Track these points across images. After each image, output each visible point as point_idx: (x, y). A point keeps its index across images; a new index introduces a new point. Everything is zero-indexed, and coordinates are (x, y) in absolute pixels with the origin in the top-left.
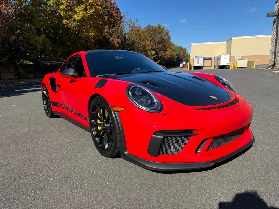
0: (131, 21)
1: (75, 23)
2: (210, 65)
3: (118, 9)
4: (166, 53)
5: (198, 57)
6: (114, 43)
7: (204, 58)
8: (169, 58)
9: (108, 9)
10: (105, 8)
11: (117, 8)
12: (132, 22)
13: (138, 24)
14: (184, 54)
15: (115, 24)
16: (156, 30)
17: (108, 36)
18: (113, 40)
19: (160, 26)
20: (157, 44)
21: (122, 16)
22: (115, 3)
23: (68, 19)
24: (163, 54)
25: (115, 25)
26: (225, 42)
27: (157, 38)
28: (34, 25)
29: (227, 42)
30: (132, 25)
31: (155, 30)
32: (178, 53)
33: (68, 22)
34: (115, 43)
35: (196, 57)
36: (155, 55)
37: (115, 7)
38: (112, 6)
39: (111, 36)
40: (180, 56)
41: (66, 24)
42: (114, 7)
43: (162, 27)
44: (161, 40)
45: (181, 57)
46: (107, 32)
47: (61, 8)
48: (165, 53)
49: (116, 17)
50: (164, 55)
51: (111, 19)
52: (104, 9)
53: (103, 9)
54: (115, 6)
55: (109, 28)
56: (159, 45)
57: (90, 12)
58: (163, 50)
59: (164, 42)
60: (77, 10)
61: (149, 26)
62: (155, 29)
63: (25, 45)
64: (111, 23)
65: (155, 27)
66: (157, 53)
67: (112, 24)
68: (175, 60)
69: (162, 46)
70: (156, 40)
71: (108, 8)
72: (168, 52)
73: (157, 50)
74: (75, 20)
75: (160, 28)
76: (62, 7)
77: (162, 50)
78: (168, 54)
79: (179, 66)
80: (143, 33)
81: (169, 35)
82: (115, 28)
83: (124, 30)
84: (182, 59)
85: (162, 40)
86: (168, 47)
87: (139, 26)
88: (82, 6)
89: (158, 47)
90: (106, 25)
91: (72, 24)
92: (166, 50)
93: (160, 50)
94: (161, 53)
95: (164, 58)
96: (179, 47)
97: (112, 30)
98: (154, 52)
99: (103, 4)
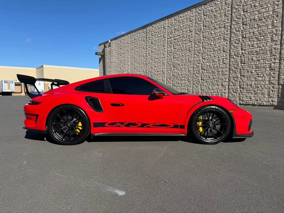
2: (20, 91)
5: (8, 82)
7: (15, 83)
26: (35, 69)
29: (37, 69)
35: (6, 82)
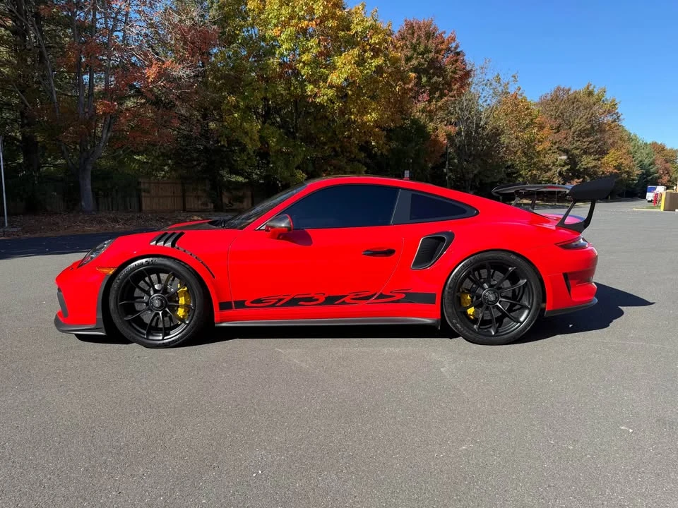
0: (499, 80)
1: (331, 93)
3: (458, 54)
4: (603, 160)
6: (437, 136)
8: (611, 173)
9: (431, 55)
10: (422, 53)
11: (458, 50)
12: (501, 82)
13: (516, 86)
14: (669, 165)
15: (446, 89)
16: (578, 101)
17: (423, 118)
18: (437, 129)
19: (591, 88)
20: (579, 135)
21: (468, 68)
22: (453, 40)
23: (315, 83)
24: (594, 163)
25: (446, 91)
27: (580, 123)
28: (244, 98)
30: (500, 89)
31: (574, 100)
32: (647, 162)
33: (316, 90)
34: (441, 135)
36: (564, 166)
37: (453, 49)
38: (443, 47)
39: (431, 120)
40: (652, 170)
41: (311, 96)
42: (448, 49)
43: (596, 93)
44: (589, 126)
45: (654, 173)
46: (423, 111)
47: (303, 60)
48: (598, 159)
49: (452, 72)
50: (594, 167)
51: (436, 78)
52: (420, 54)
53: (418, 54)
54: (454, 45)
55: (430, 101)
56: (583, 138)
57: (372, 66)
58: (596, 152)
59: (602, 131)
60: (339, 61)
61: (558, 89)
62: (575, 98)
63: (224, 140)
64: (435, 88)
65: (576, 92)
66: (572, 161)
67: (437, 89)
68: (633, 180)
69: (591, 142)
70: (576, 127)
71: (431, 52)
72: (611, 159)
73: (577, 152)
74: (331, 87)
75: (590, 94)
76: (305, 58)
77: (590, 154)
78: (609, 163)
79: (644, 197)
80: (527, 109)
81: (617, 113)
82: (446, 98)
83: (480, 102)
84: (660, 177)
85: (592, 127)
86: (613, 144)
87: (520, 92)
88: (351, 52)
89: (579, 143)
90: (424, 92)
91: (324, 95)
92: (603, 153)
93: (585, 153)
94: (587, 162)
95: (595, 173)
96: (654, 144)
97: (436, 105)
98: (564, 157)
99: (419, 44)
